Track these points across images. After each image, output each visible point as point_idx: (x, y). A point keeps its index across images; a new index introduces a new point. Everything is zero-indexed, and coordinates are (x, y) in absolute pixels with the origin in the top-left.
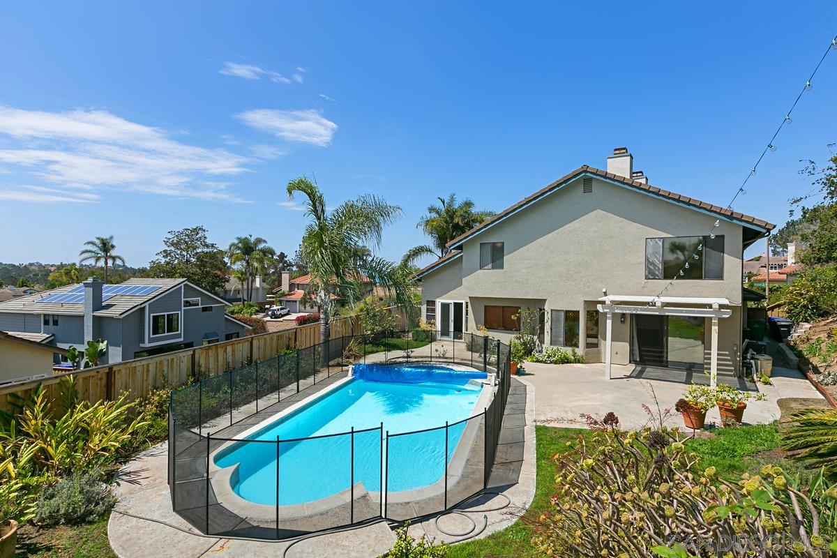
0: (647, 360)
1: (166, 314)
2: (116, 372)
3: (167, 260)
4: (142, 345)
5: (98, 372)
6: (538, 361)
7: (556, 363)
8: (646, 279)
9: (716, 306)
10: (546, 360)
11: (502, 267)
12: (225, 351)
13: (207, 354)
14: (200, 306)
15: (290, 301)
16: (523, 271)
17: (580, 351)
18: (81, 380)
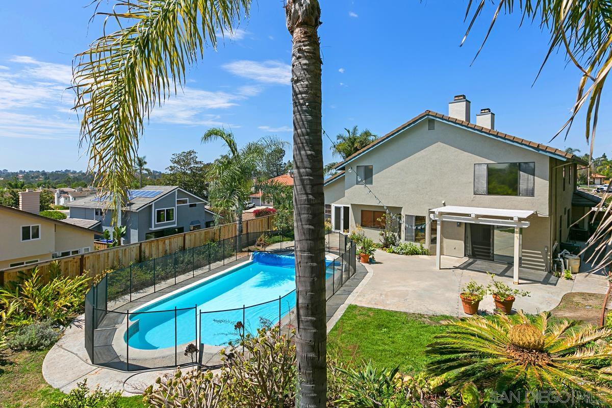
0: (478, 255)
1: (165, 209)
2: (86, 259)
3: (172, 172)
4: (150, 229)
5: (74, 258)
6: (393, 252)
7: (407, 254)
8: (474, 194)
9: (516, 219)
10: (399, 252)
11: (371, 183)
12: (164, 243)
13: (151, 246)
14: (188, 204)
15: (255, 198)
16: (386, 186)
17: (426, 246)
18: (63, 263)
